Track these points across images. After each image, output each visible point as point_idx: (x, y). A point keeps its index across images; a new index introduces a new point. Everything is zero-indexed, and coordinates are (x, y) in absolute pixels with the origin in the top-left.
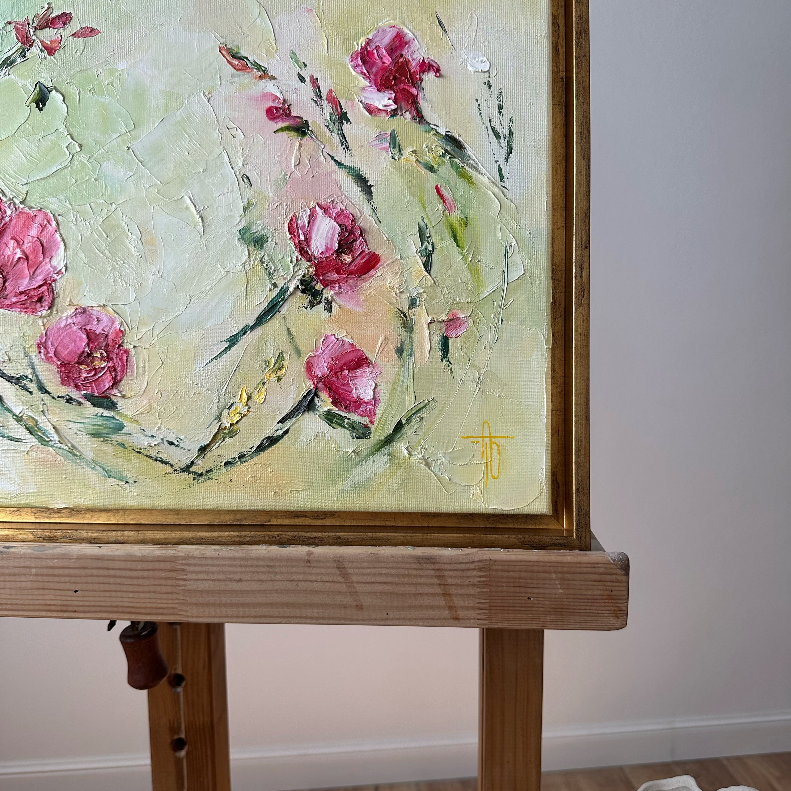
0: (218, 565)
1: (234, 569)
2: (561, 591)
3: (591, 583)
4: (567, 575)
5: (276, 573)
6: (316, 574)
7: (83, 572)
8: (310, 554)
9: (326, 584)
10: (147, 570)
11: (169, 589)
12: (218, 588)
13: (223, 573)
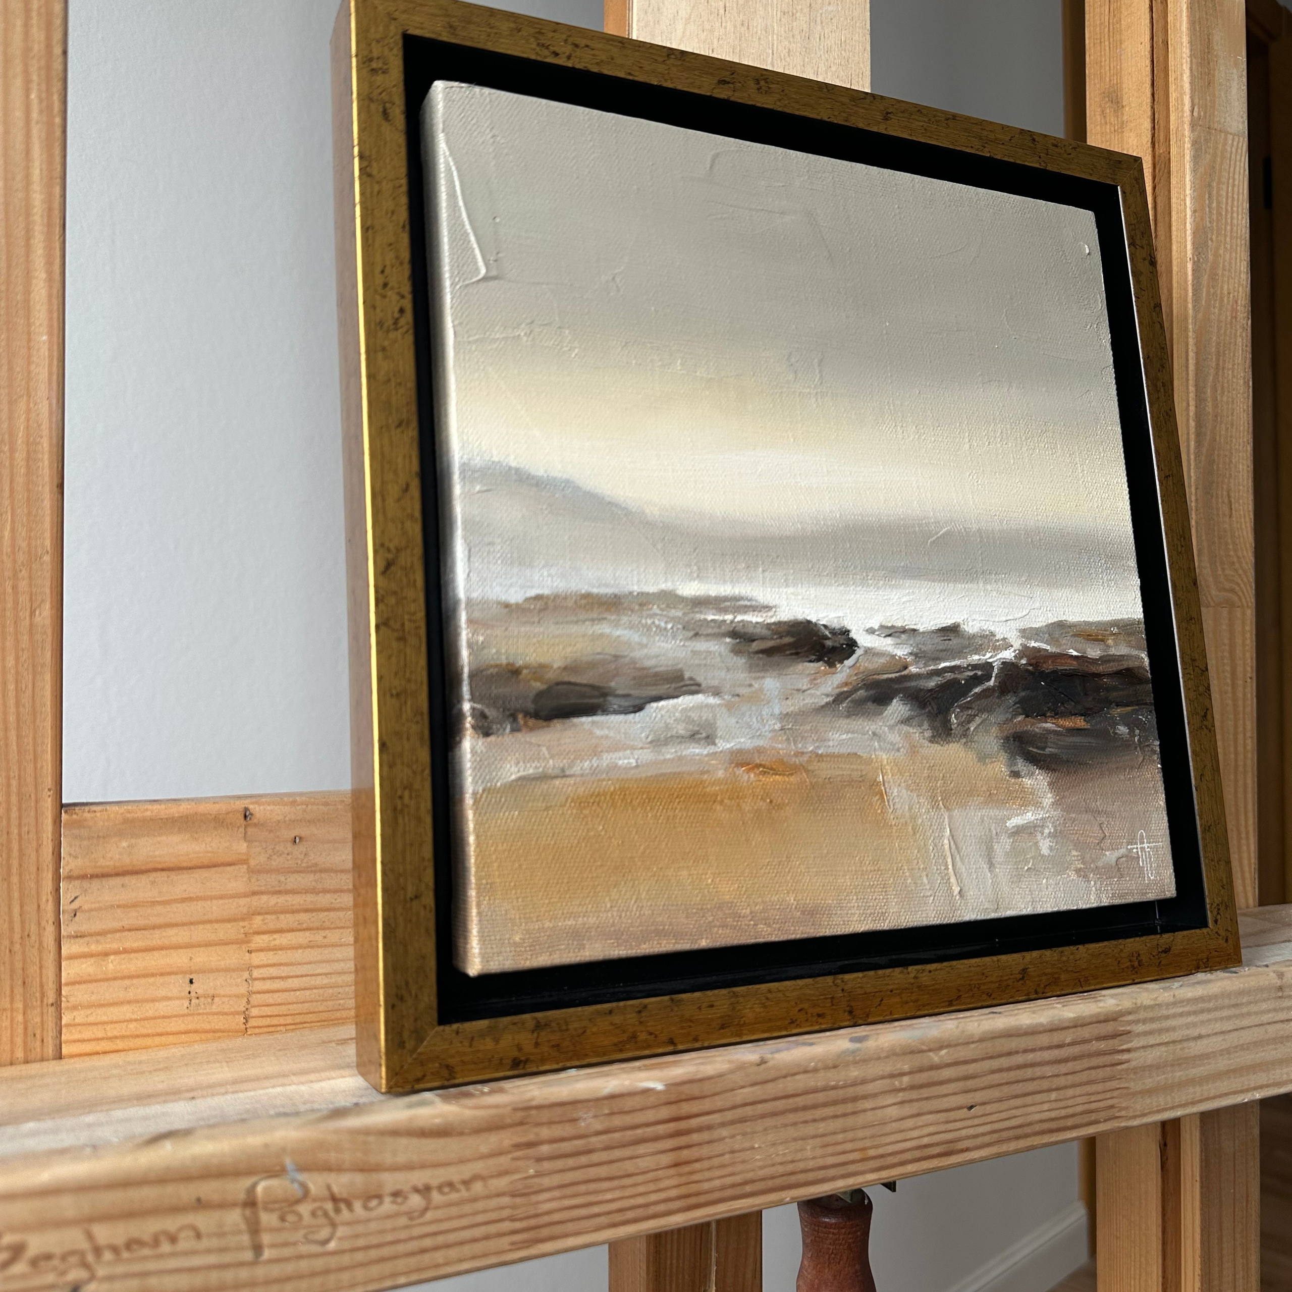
0: (1174, 1016)
5: (1242, 1015)
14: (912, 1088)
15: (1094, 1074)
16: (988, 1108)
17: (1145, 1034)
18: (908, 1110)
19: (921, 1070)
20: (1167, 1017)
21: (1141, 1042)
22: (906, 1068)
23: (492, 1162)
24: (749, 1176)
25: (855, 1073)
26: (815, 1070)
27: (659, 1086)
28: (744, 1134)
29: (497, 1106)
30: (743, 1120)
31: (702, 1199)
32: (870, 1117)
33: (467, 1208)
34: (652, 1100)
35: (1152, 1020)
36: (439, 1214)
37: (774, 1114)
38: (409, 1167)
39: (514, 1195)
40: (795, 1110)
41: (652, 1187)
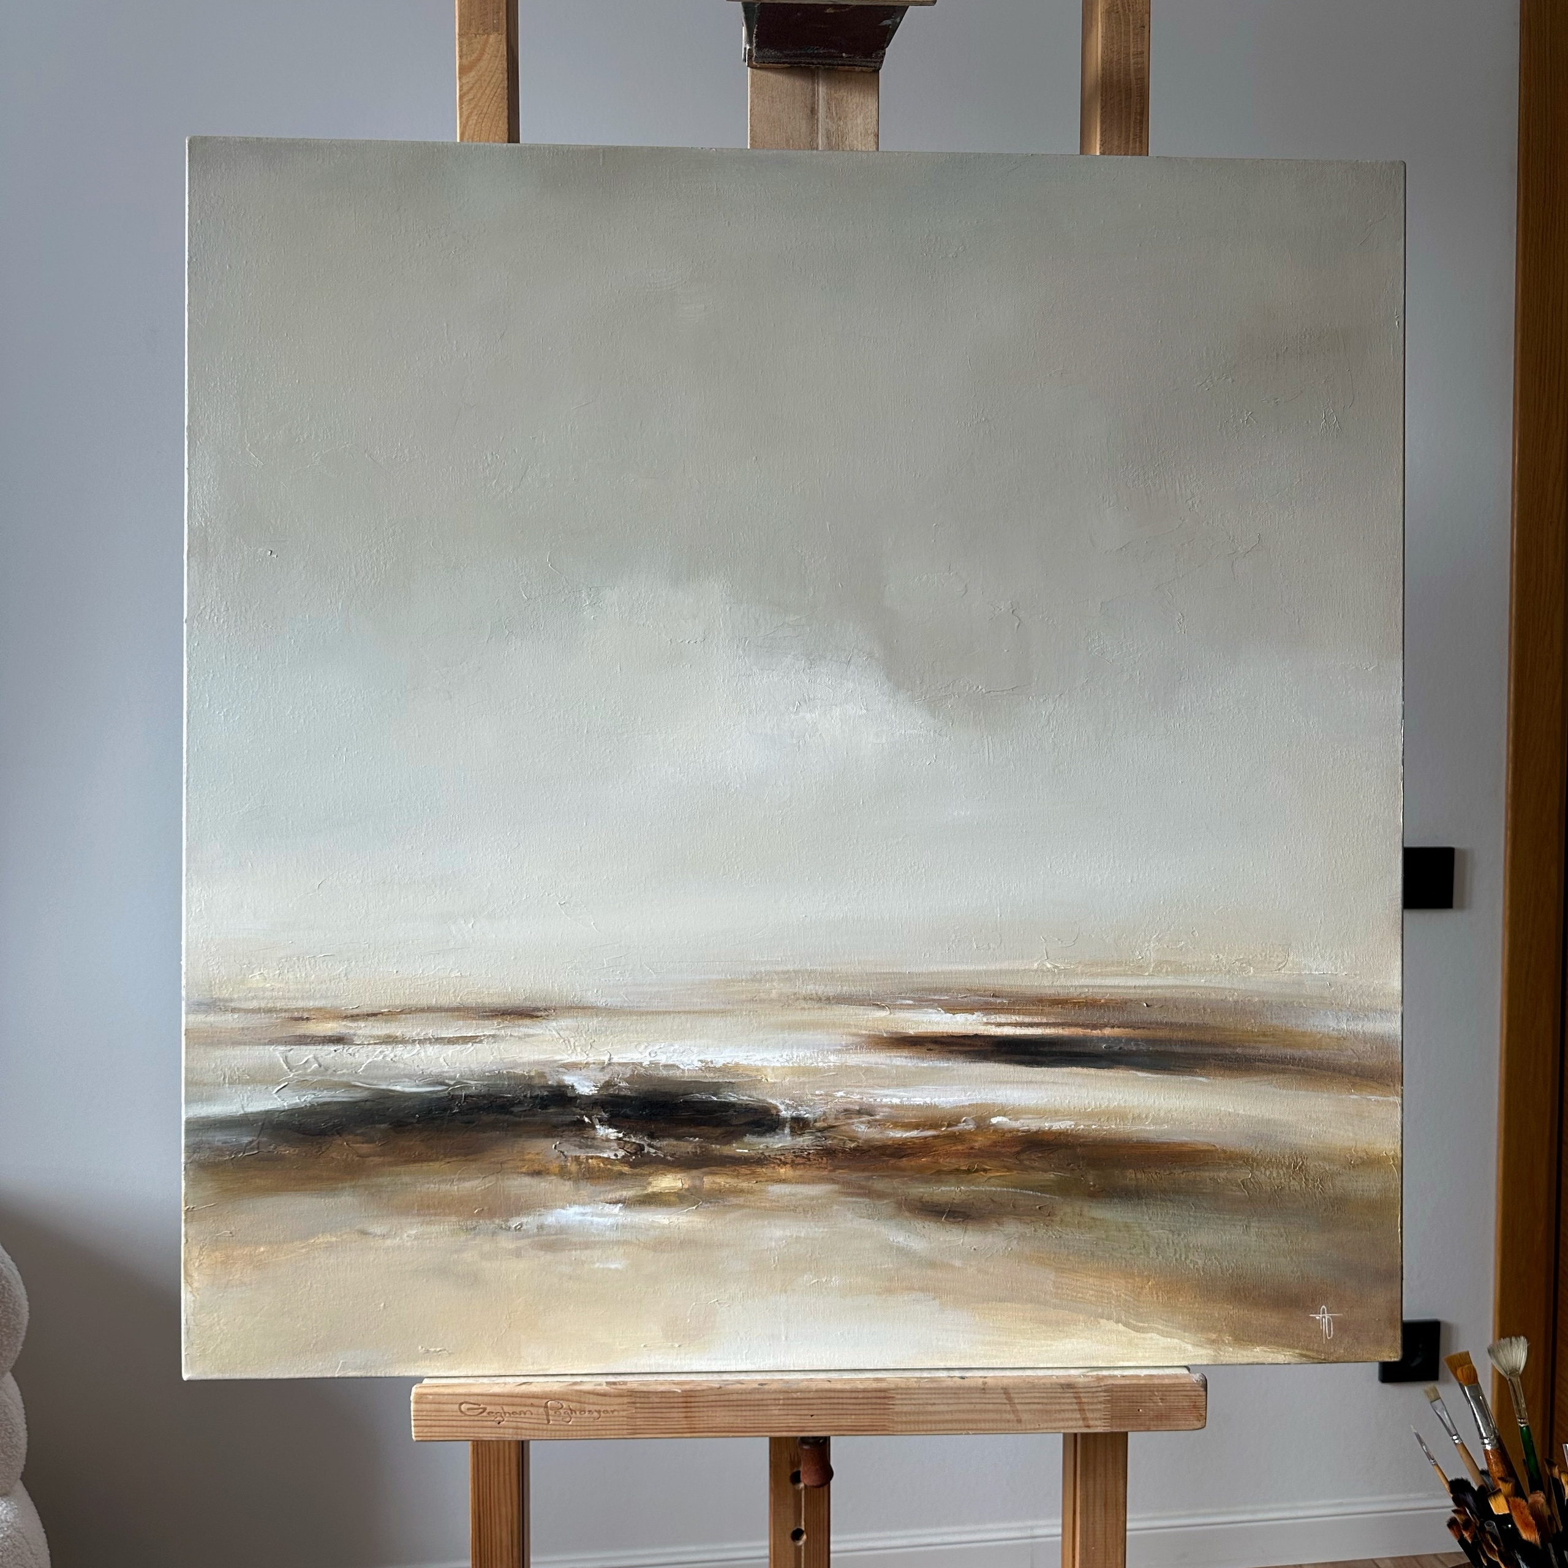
0: (918, 1394)
1: (929, 1396)
2: (1161, 1404)
3: (1181, 1397)
4: (1165, 1393)
5: (959, 1398)
6: (989, 1398)
7: (819, 1401)
8: (985, 1383)
9: (996, 1405)
10: (867, 1398)
11: (882, 1411)
12: (917, 1410)
13: (922, 1399)
14: (784, 1405)
15: (874, 1412)
16: (820, 1417)
17: (902, 1399)
18: (782, 1412)
19: (788, 1399)
20: (915, 1394)
21: (900, 1402)
22: (782, 1397)
23: (621, 1406)
24: (715, 1425)
25: (758, 1396)
26: (741, 1393)
28: (712, 1411)
29: (622, 1389)
30: (712, 1406)
31: (697, 1430)
32: (765, 1412)
33: (613, 1419)
34: (676, 1395)
35: (906, 1394)
36: (604, 1419)
37: (724, 1406)
38: (594, 1404)
39: (628, 1418)
40: (733, 1406)
41: (677, 1423)
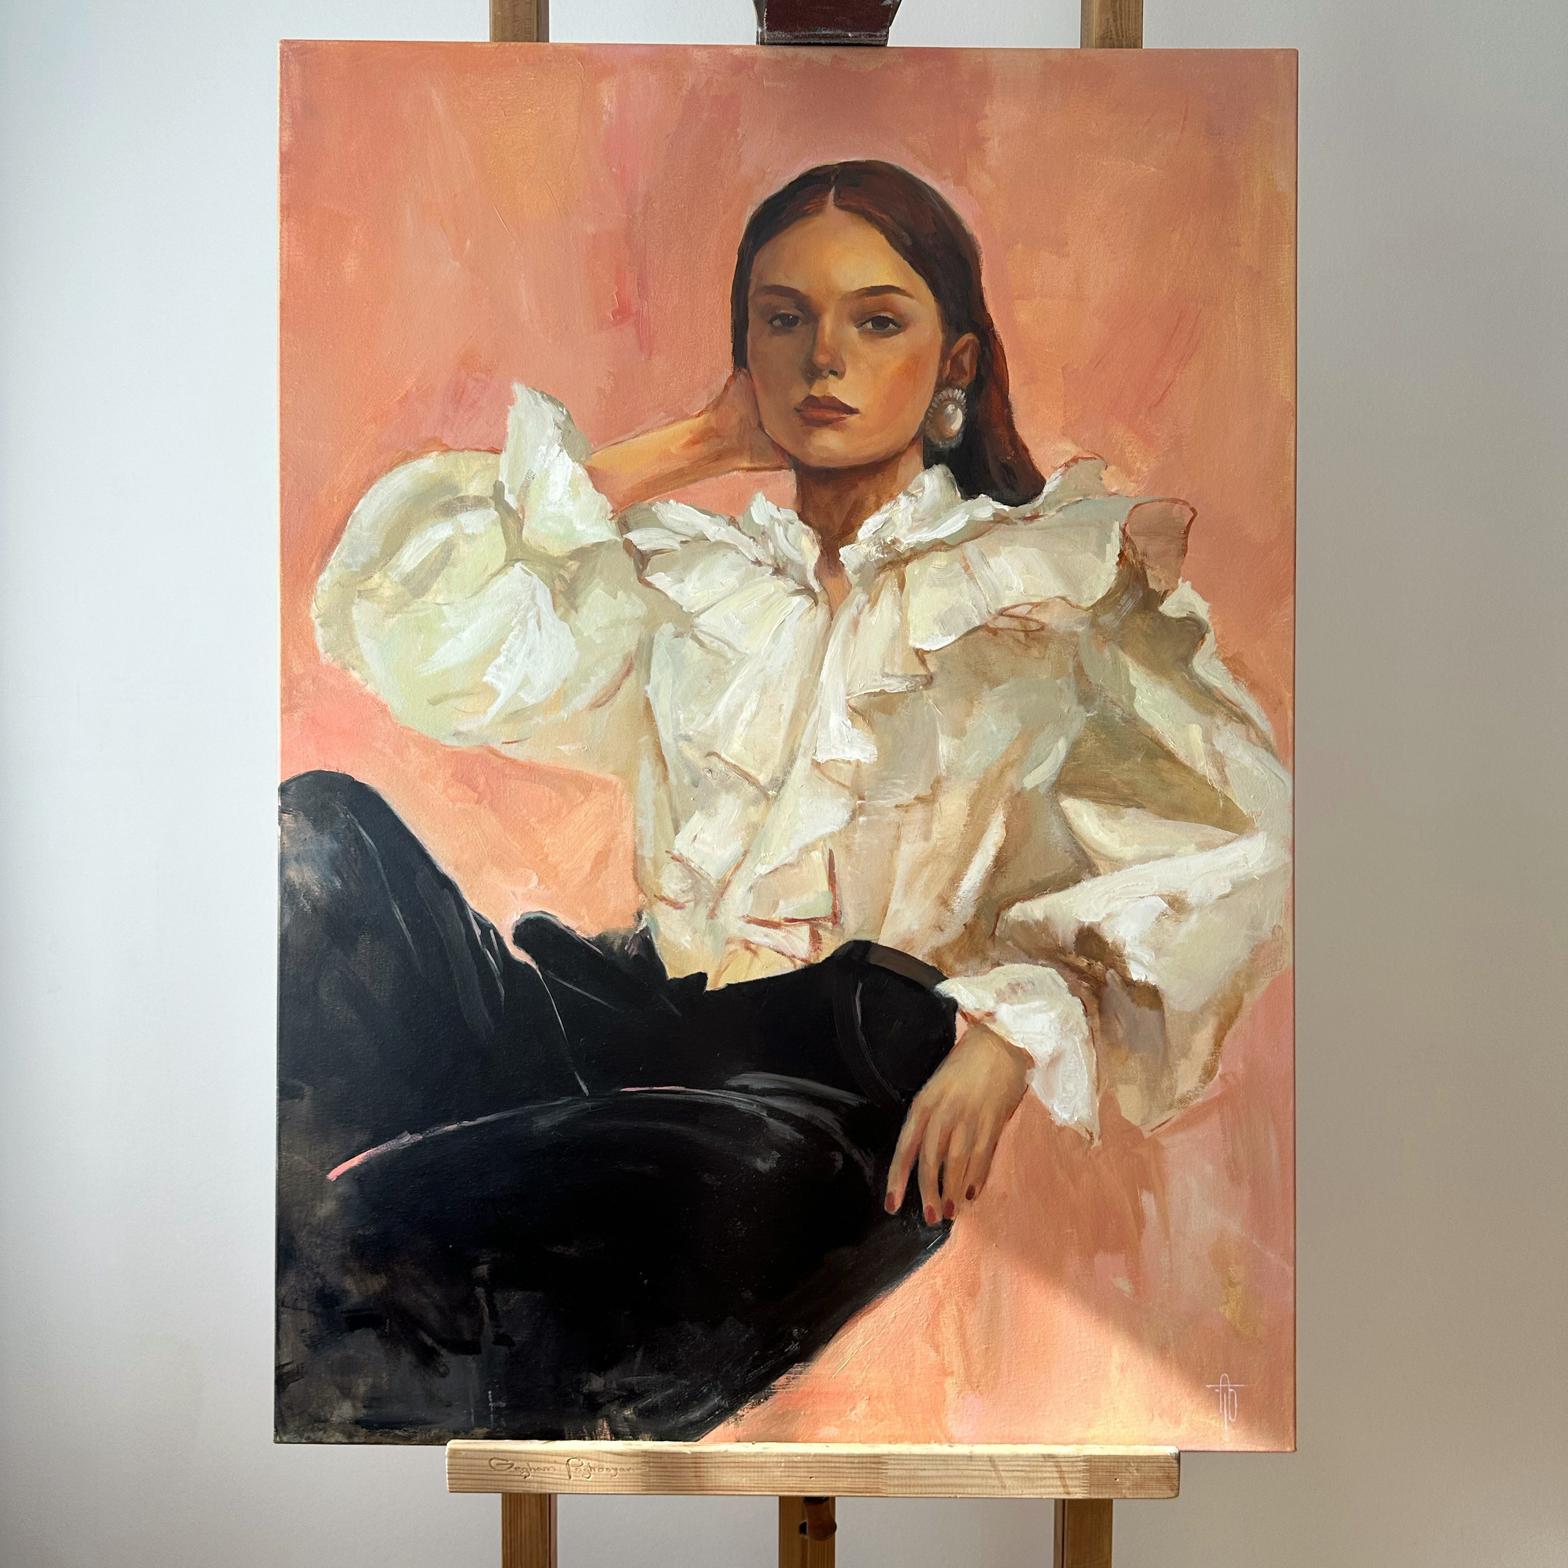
14: (785, 1467)
15: (870, 1475)
16: (819, 1479)
17: (895, 1464)
18: (783, 1474)
19: (789, 1462)
20: (906, 1460)
21: (893, 1467)
22: (783, 1460)
23: (636, 1465)
24: (722, 1485)
25: (763, 1459)
26: (746, 1456)
27: (689, 1453)
28: (719, 1472)
29: (636, 1450)
30: (719, 1467)
31: (705, 1489)
32: (769, 1474)
33: (628, 1476)
34: (687, 1456)
35: (898, 1460)
36: (620, 1476)
37: (730, 1467)
38: (611, 1462)
39: (642, 1476)
40: (739, 1467)
41: (686, 1481)
